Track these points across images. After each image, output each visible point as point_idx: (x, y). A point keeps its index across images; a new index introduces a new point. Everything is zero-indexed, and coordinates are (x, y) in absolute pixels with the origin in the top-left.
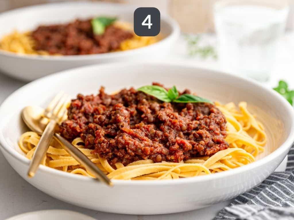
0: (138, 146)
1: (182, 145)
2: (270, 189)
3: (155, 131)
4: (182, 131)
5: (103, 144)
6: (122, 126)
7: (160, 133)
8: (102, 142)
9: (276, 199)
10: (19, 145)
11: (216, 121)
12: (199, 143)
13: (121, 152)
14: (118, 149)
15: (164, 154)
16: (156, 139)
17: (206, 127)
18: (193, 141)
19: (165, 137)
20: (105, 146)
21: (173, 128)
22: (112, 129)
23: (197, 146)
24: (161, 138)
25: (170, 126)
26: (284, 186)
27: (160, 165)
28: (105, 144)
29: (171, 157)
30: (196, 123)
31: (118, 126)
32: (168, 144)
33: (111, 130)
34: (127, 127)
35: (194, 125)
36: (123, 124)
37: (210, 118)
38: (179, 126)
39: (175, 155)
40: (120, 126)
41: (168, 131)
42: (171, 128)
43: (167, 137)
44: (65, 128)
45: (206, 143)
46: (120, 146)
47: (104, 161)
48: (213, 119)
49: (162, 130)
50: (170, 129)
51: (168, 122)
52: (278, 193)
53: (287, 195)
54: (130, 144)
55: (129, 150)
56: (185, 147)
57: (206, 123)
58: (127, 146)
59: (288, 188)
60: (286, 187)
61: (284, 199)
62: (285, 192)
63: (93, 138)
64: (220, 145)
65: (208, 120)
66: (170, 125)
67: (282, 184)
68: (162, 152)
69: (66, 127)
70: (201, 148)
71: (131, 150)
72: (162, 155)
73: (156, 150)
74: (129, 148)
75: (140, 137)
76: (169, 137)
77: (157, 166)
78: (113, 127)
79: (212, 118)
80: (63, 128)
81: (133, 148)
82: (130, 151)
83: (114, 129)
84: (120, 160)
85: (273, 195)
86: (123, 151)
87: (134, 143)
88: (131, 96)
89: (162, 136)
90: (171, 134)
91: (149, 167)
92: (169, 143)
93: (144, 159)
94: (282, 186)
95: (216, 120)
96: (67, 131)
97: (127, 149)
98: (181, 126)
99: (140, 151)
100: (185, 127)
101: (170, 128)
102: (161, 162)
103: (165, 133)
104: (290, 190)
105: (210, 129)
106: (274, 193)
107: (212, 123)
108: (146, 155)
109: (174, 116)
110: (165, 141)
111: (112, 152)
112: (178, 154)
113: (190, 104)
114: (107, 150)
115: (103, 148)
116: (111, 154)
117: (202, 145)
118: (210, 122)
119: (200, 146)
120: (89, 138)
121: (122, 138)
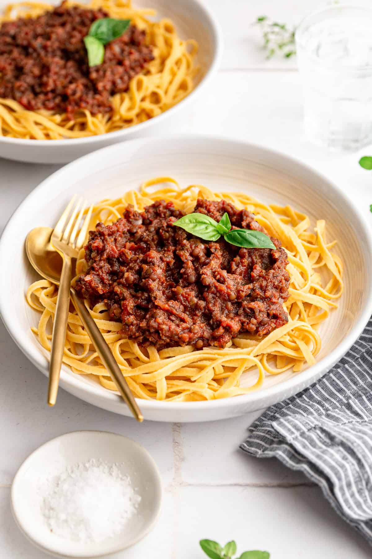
0: (174, 332)
1: (228, 328)
2: (335, 375)
3: (195, 300)
4: (230, 300)
5: (131, 327)
6: (155, 298)
7: (202, 304)
8: (130, 324)
9: (340, 390)
10: (26, 297)
11: (274, 285)
12: (250, 321)
13: (153, 337)
14: (150, 333)
15: (206, 338)
16: (197, 312)
17: (261, 294)
18: (242, 318)
19: (208, 310)
20: (134, 330)
21: (219, 297)
22: (142, 299)
23: (247, 326)
24: (203, 311)
25: (215, 294)
26: (352, 372)
27: (200, 354)
28: (134, 327)
29: (214, 342)
30: (249, 288)
31: (150, 297)
32: (211, 322)
33: (142, 301)
34: (161, 301)
35: (246, 292)
36: (156, 295)
37: (267, 279)
38: (226, 295)
39: (219, 341)
40: (153, 297)
41: (213, 302)
42: (217, 296)
43: (211, 311)
44: (83, 286)
45: (259, 321)
46: (152, 330)
47: (134, 345)
48: (271, 282)
49: (204, 299)
50: (216, 299)
51: (213, 289)
52: (344, 381)
53: (353, 385)
54: (164, 330)
55: (164, 336)
56: (232, 332)
57: (261, 287)
58: (160, 332)
59: (356, 376)
60: (354, 374)
61: (350, 392)
62: (352, 380)
63: (119, 311)
64: (276, 322)
65: (264, 283)
66: (215, 292)
67: (350, 370)
68: (204, 336)
69: (85, 285)
70: (252, 328)
71: (166, 336)
72: (204, 339)
73: (196, 335)
74: (163, 335)
75: (178, 315)
76: (213, 313)
77: (198, 355)
78: (143, 298)
79: (269, 280)
80: (81, 285)
81: (167, 334)
82: (164, 338)
83: (145, 299)
84: (153, 344)
85: (337, 384)
86: (156, 336)
87: (170, 328)
88: (168, 232)
89: (205, 308)
90: (217, 306)
91: (187, 359)
92: (213, 321)
93: (181, 346)
94: (350, 372)
95: (274, 282)
96: (86, 289)
97: (161, 335)
98: (229, 295)
99: (176, 337)
100: (233, 295)
101: (215, 296)
102: (201, 349)
103: (209, 304)
104: (358, 379)
105: (266, 297)
106: (338, 382)
107: (269, 288)
108: (184, 342)
109: (221, 276)
110: (208, 316)
111: (142, 335)
112: (223, 340)
113: (245, 251)
114: (137, 334)
115: (132, 331)
116: (142, 337)
117: (253, 324)
118: (266, 286)
119: (251, 325)
120: (115, 309)
121: (155, 321)
